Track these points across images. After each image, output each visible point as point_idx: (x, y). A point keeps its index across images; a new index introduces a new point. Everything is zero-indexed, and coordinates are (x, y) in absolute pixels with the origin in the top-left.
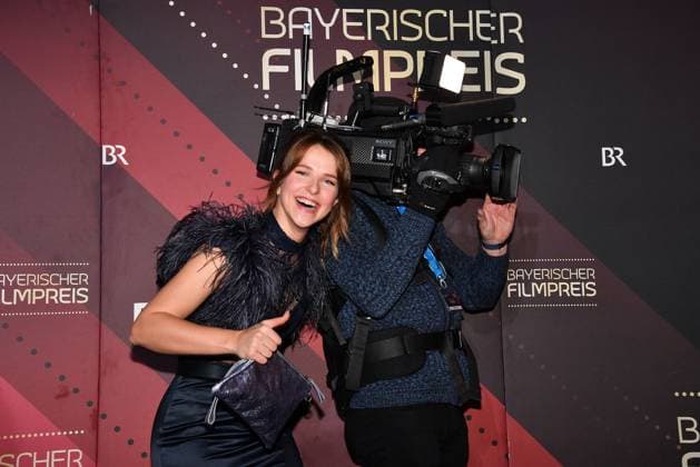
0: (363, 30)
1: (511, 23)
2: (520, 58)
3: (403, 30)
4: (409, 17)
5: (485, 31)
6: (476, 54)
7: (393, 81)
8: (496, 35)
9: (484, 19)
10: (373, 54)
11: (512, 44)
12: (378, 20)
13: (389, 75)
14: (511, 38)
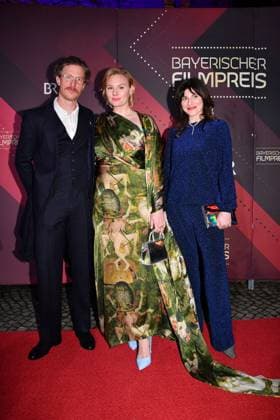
0: (208, 65)
1: (262, 62)
2: (265, 75)
3: (223, 65)
4: (225, 60)
5: (252, 65)
6: (248, 73)
7: (219, 83)
8: (256, 67)
9: (252, 60)
10: (212, 74)
11: (262, 70)
12: (214, 61)
13: (217, 81)
14: (261, 68)
